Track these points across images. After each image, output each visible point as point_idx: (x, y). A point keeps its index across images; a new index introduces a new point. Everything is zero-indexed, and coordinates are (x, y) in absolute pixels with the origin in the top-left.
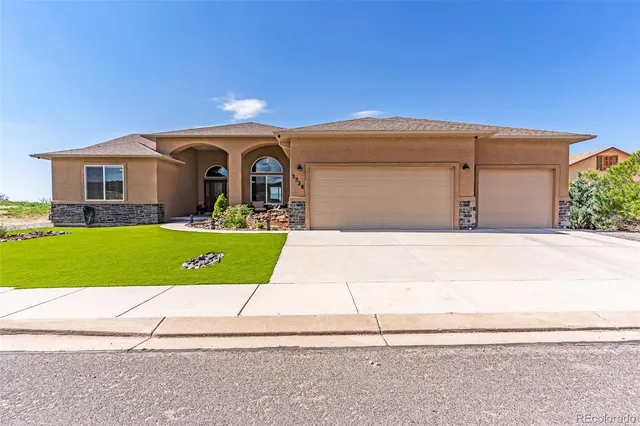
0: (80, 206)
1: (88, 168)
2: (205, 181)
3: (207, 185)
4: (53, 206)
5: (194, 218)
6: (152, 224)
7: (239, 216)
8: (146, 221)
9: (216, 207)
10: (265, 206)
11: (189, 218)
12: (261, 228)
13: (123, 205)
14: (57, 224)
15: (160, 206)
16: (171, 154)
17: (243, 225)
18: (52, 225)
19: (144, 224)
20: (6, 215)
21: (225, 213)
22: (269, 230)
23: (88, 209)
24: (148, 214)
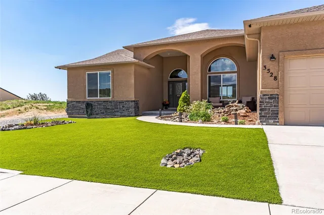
0: (83, 102)
1: (88, 74)
2: (169, 82)
3: (171, 85)
4: (68, 103)
5: (162, 112)
6: (130, 116)
7: (202, 110)
8: (126, 114)
9: (180, 102)
10: (221, 102)
11: (158, 112)
12: (226, 121)
13: (110, 102)
14: (70, 115)
15: (136, 102)
16: (145, 60)
17: (207, 119)
18: (67, 116)
19: (124, 116)
20: (45, 109)
21: (191, 107)
22: (236, 124)
23: (89, 105)
24: (128, 109)
